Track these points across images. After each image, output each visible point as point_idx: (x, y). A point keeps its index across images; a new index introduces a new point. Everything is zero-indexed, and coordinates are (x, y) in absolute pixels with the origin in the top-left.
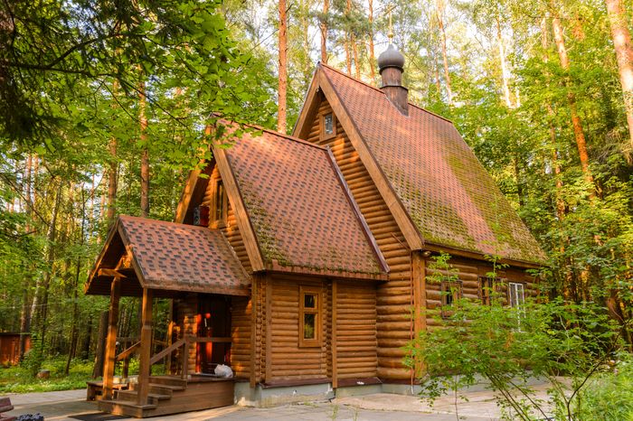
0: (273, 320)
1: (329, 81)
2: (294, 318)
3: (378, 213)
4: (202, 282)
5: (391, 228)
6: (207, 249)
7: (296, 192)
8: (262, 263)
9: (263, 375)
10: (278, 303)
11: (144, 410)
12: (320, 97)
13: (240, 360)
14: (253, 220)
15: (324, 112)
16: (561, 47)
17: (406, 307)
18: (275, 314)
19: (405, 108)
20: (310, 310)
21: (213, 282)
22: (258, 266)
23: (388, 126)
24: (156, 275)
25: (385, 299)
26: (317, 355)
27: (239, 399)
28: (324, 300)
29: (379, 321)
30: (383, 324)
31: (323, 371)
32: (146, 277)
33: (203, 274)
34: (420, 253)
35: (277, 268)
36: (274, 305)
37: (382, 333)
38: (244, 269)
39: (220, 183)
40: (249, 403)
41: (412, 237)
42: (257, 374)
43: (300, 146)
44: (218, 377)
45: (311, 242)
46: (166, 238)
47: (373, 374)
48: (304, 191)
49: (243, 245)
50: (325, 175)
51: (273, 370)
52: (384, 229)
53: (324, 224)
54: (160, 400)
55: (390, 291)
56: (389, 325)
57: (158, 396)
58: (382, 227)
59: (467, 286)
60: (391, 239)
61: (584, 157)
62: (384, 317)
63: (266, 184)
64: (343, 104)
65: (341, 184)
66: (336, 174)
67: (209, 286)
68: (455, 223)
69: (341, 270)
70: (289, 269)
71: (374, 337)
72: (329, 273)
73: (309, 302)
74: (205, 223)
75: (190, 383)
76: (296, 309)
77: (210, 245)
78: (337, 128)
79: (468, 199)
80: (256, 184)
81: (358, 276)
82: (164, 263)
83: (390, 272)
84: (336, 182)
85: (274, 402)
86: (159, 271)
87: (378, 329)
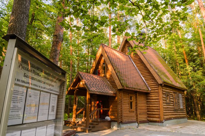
0: (124, 104)
2: (128, 103)
3: (146, 73)
4: (104, 92)
7: (125, 67)
8: (121, 87)
9: (122, 120)
10: (124, 98)
11: (88, 130)
12: (127, 41)
13: (113, 115)
14: (117, 74)
17: (157, 100)
18: (124, 102)
20: (131, 101)
25: (149, 98)
26: (133, 114)
27: (113, 127)
28: (135, 98)
29: (147, 104)
30: (149, 105)
31: (135, 119)
32: (90, 90)
33: (104, 89)
35: (126, 88)
37: (149, 108)
38: (113, 88)
40: (117, 128)
41: (159, 80)
42: (120, 119)
44: (106, 120)
45: (131, 81)
47: (146, 119)
49: (114, 81)
50: (130, 63)
51: (124, 118)
53: (133, 76)
54: (93, 127)
55: (151, 96)
56: (151, 105)
57: (92, 126)
58: (147, 77)
59: (171, 95)
60: (151, 81)
61: (186, 61)
62: (149, 103)
63: (118, 64)
64: (134, 43)
66: (132, 62)
67: (106, 93)
68: (167, 77)
69: (140, 89)
70: (128, 89)
71: (146, 109)
72: (137, 90)
74: (99, 74)
76: (128, 100)
77: (103, 81)
79: (166, 71)
81: (144, 91)
82: (93, 86)
83: (151, 90)
84: (133, 65)
85: (124, 128)
86: (93, 88)
87: (147, 107)
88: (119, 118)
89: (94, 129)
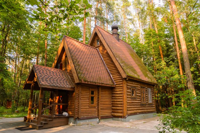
0: (82, 99)
1: (99, 30)
2: (88, 98)
3: (112, 67)
4: (59, 86)
5: (116, 72)
6: (61, 76)
7: (89, 60)
8: (78, 80)
9: (78, 116)
10: (83, 93)
11: (39, 127)
12: (96, 35)
13: (71, 111)
14: (76, 67)
15: (97, 39)
17: (121, 95)
18: (82, 97)
19: (119, 40)
20: (93, 95)
21: (63, 86)
22: (77, 81)
23: (115, 43)
25: (114, 92)
26: (95, 109)
27: (70, 123)
28: (97, 92)
29: (112, 99)
31: (96, 114)
32: (41, 84)
33: (60, 83)
34: (125, 79)
35: (83, 82)
36: (82, 94)
37: (113, 103)
38: (72, 82)
39: (66, 57)
40: (73, 124)
41: (123, 74)
42: (76, 115)
43: (90, 48)
45: (93, 75)
46: (48, 72)
47: (111, 115)
48: (91, 60)
49: (73, 75)
50: (97, 56)
51: (81, 114)
52: (114, 72)
53: (97, 70)
55: (116, 90)
56: (115, 100)
57: (44, 122)
58: (114, 71)
59: (137, 89)
60: (117, 75)
61: (162, 56)
62: (114, 98)
63: (80, 57)
64: (103, 36)
65: (101, 59)
66: (100, 56)
68: (134, 71)
69: (102, 84)
70: (87, 83)
71: (111, 104)
72: (99, 84)
73: (92, 93)
74: (61, 68)
75: (55, 118)
76: (89, 95)
77: (62, 75)
78: (101, 43)
79: (136, 65)
80: (77, 57)
81: (107, 85)
82: (47, 79)
83: (116, 84)
84: (100, 58)
85: (81, 124)
86: (45, 82)
87: (112, 101)
88: (76, 113)
89: (46, 126)
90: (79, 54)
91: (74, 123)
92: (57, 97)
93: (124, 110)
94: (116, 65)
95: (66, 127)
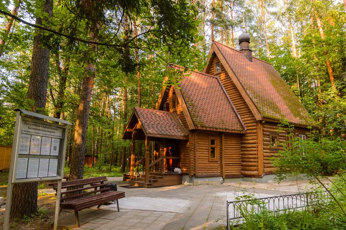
0: (199, 150)
1: (218, 48)
2: (206, 149)
4: (169, 134)
5: (247, 111)
6: (170, 120)
7: (206, 96)
8: (194, 126)
9: (195, 173)
10: (200, 143)
11: (148, 185)
12: (214, 55)
13: (184, 166)
14: (189, 108)
15: (216, 62)
16: (321, 29)
17: (254, 145)
18: (198, 147)
19: (251, 59)
20: (214, 146)
21: (173, 134)
22: (192, 127)
23: (244, 66)
24: (151, 131)
25: (244, 142)
26: (216, 165)
27: (184, 182)
28: (219, 142)
29: (242, 151)
30: (244, 152)
31: (219, 169)
32: (147, 132)
33: (169, 131)
34: (260, 122)
35: (200, 128)
36: (198, 144)
37: (243, 156)
38: (185, 129)
39: (174, 93)
40: (189, 184)
41: (257, 114)
42: (192, 172)
43: (206, 77)
44: (176, 173)
45: (213, 117)
46: (153, 116)
47: (239, 173)
48: (209, 95)
49: (185, 118)
50: (217, 89)
51: (199, 170)
52: (243, 112)
53: (218, 110)
54: (154, 181)
55: (246, 138)
56: (246, 153)
57: (153, 180)
59: (281, 136)
60: (248, 116)
61: (332, 78)
62: (244, 149)
63: (193, 93)
64: (224, 58)
65: (224, 92)
66: (222, 88)
67: (172, 135)
68: (276, 109)
69: (226, 129)
70: (204, 129)
71: (239, 158)
72: (221, 130)
73: (213, 142)
74: (168, 110)
75: (165, 175)
76: (207, 145)
77: (171, 119)
78: (222, 68)
79: (280, 98)
80: (190, 93)
81: (233, 132)
82: (154, 126)
83: (248, 130)
84: (222, 92)
85: (199, 183)
86: (152, 129)
87: (242, 154)
88: (192, 169)
89: (156, 184)
90: (192, 88)
91: (190, 182)
92: (165, 149)
93: (259, 166)
94: (246, 101)
95: (179, 186)
